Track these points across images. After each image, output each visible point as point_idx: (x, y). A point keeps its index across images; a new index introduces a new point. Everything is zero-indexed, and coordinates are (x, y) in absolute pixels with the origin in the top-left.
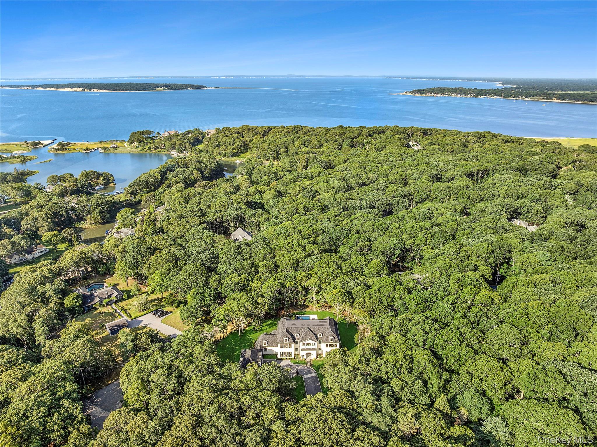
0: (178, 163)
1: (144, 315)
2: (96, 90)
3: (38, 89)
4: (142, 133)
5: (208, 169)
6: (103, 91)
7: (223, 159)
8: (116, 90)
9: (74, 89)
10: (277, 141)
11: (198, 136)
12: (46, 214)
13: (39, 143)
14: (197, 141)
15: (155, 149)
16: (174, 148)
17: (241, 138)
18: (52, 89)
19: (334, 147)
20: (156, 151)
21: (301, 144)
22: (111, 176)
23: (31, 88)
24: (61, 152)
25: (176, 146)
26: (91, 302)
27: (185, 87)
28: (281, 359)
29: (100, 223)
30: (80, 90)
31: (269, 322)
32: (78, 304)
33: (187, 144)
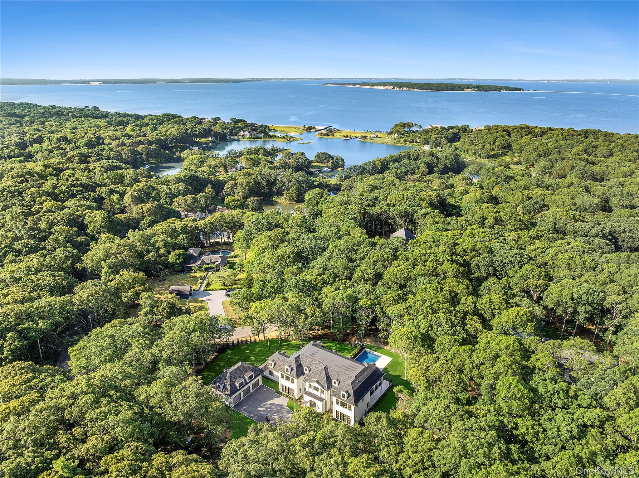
0: (410, 155)
1: (220, 290)
2: (405, 89)
3: (357, 86)
4: (404, 125)
5: (440, 166)
6: (411, 89)
7: (477, 160)
8: (424, 89)
9: (386, 87)
10: (549, 144)
11: (459, 132)
12: (249, 182)
13: (314, 128)
14: (455, 138)
15: (411, 142)
16: (428, 143)
17: (507, 137)
18: (368, 87)
19: (630, 158)
20: (410, 145)
21: (582, 151)
22: (343, 160)
23: (351, 86)
24: (325, 137)
25: (431, 141)
26: (192, 263)
27: (498, 89)
28: (281, 394)
29: (295, 201)
30: (391, 87)
31: (327, 344)
32: (178, 262)
33: (443, 139)
